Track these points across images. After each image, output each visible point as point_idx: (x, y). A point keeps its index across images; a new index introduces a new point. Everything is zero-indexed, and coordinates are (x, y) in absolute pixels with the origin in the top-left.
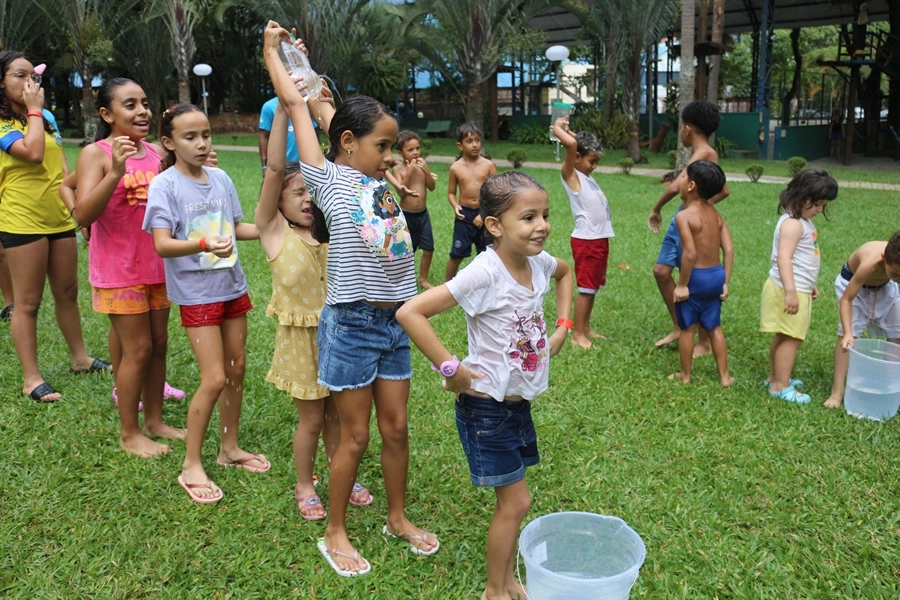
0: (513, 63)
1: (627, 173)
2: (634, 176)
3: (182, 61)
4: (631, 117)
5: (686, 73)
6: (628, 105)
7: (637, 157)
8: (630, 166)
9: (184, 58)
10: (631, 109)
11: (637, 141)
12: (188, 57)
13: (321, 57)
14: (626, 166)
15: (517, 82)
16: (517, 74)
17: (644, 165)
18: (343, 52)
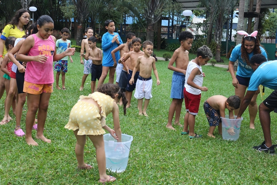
0: (169, 16)
1: (213, 66)
2: (216, 67)
3: (25, 4)
4: (217, 42)
5: (240, 25)
6: (217, 37)
7: (219, 60)
8: (215, 63)
9: (26, 3)
10: (218, 39)
11: (220, 53)
12: (28, 3)
13: (86, 8)
14: (213, 63)
15: (171, 24)
16: (171, 21)
17: (222, 63)
18: (95, 6)
